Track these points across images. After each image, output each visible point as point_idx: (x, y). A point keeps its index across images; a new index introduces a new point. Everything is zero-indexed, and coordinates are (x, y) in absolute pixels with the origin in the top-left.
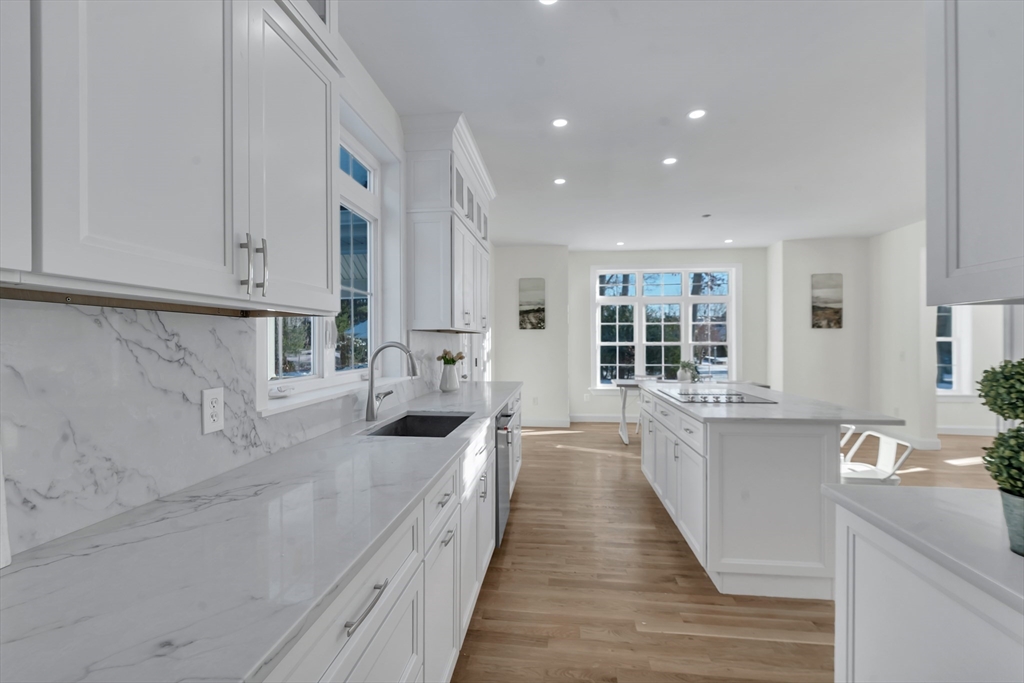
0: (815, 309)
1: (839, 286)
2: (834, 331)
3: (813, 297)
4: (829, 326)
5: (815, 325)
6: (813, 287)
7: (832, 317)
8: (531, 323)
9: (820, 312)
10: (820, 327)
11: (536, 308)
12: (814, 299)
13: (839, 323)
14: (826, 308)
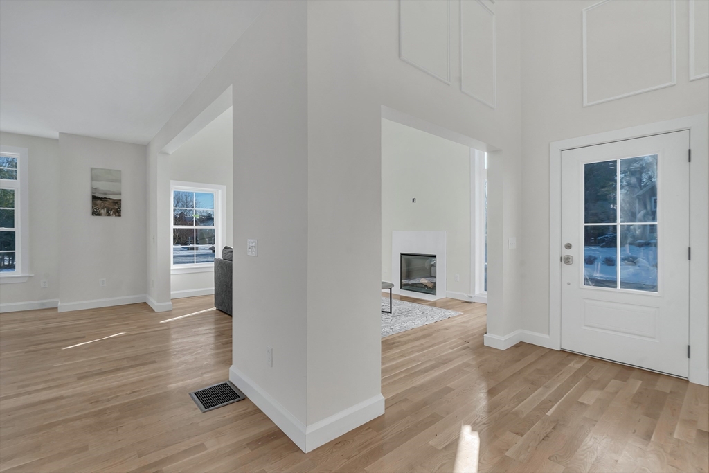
0: (95, 198)
1: (119, 181)
2: (113, 219)
3: (92, 188)
4: (109, 215)
5: (95, 213)
6: (93, 179)
7: (111, 207)
9: (99, 202)
10: (100, 215)
12: (94, 190)
13: (118, 212)
14: (105, 199)
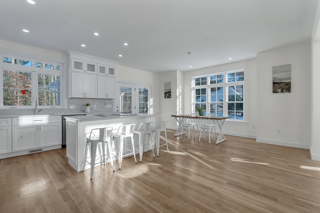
0: (274, 83)
1: (289, 70)
2: (286, 94)
3: (273, 78)
4: (282, 92)
5: (275, 91)
6: (273, 73)
7: (285, 87)
8: (167, 96)
9: (277, 85)
10: (277, 92)
11: (168, 91)
12: (274, 79)
13: (289, 90)
14: (280, 83)
